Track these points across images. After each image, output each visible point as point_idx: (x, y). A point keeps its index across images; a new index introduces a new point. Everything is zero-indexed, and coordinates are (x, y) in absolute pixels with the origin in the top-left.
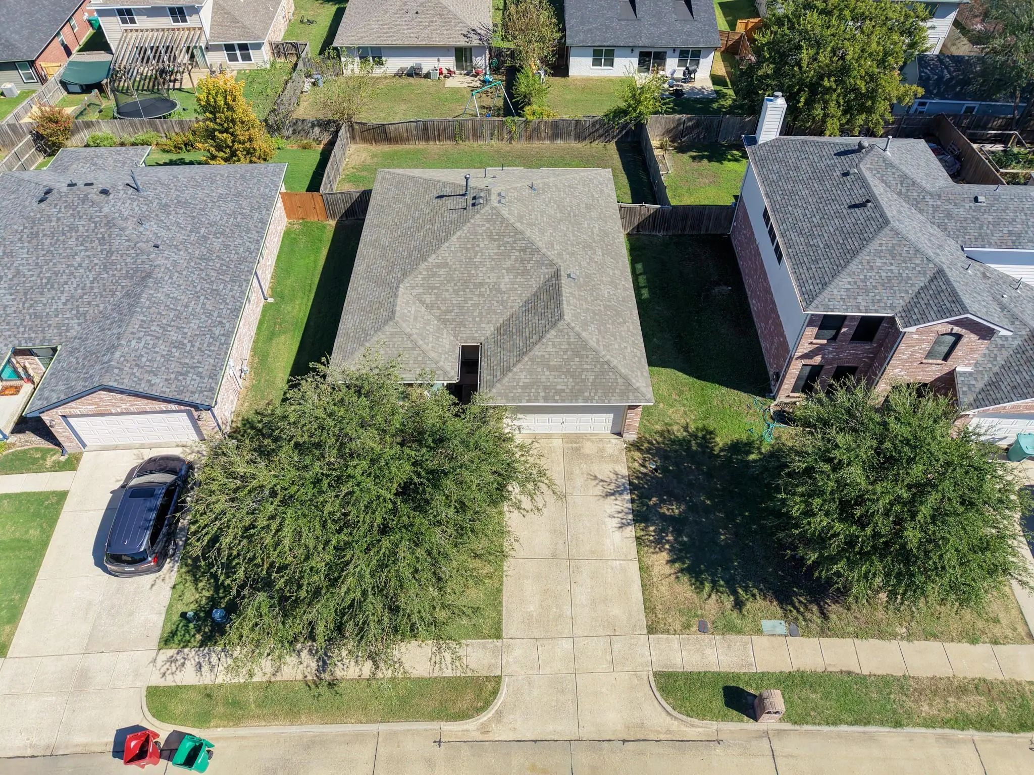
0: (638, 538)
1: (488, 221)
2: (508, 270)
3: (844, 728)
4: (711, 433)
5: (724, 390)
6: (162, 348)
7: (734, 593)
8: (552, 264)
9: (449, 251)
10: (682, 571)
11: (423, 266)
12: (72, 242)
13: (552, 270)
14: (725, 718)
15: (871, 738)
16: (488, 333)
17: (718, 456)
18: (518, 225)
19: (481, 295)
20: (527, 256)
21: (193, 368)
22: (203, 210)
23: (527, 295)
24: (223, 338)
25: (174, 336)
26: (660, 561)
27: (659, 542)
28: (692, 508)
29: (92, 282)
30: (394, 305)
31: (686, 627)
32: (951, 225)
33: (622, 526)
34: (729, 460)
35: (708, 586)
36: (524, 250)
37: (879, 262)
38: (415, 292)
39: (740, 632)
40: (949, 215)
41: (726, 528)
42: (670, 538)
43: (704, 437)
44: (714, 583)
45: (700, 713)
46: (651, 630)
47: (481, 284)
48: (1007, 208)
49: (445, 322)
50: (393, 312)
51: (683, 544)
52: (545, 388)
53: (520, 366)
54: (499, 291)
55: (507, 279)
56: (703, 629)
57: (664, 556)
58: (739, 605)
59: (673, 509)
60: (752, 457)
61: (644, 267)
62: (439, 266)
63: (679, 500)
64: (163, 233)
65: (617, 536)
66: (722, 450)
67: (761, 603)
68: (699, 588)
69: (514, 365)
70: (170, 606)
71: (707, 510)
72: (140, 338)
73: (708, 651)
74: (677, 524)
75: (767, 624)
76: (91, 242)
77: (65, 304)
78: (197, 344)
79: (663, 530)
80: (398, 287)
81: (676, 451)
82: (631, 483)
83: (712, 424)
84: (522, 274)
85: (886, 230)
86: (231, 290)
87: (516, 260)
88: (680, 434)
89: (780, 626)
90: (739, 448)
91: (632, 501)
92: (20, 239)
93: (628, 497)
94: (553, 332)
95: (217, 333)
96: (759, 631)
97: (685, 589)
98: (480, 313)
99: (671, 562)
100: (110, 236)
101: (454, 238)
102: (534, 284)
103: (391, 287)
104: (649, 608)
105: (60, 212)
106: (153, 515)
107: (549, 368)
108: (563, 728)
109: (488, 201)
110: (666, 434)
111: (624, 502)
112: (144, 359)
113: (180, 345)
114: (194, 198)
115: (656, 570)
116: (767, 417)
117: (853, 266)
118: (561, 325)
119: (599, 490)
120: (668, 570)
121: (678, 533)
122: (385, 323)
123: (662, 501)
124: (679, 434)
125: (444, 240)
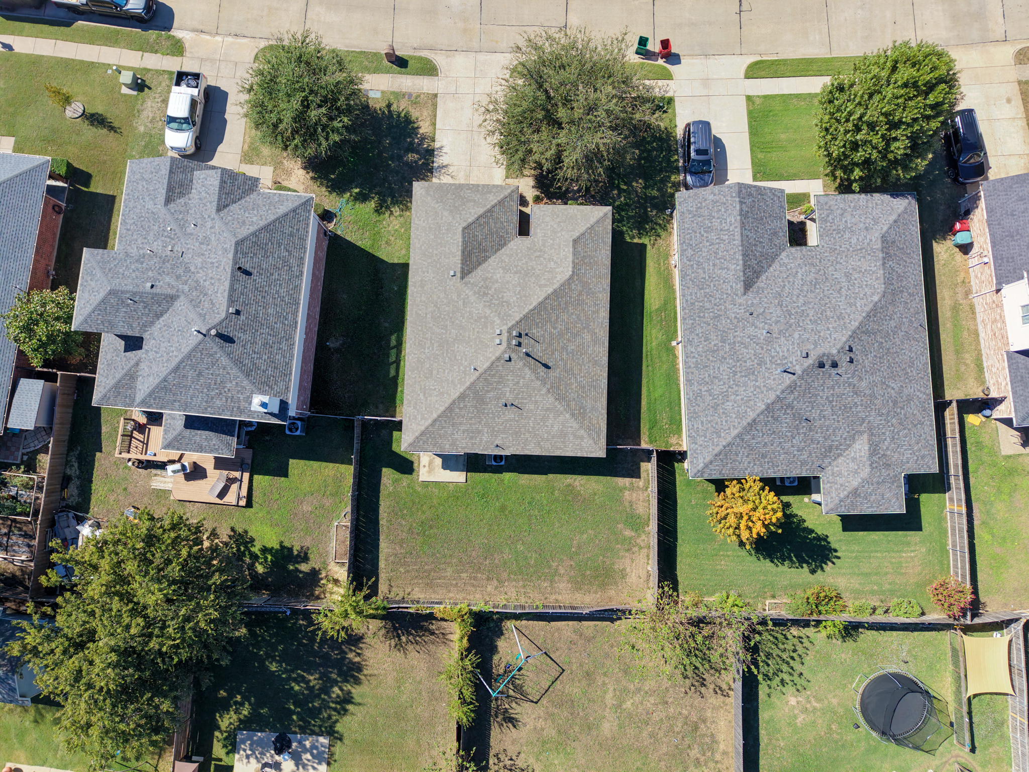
0: (434, 141)
1: (510, 315)
2: (497, 281)
3: (358, 50)
4: (376, 211)
5: (359, 244)
7: (390, 111)
8: (466, 284)
9: (537, 296)
10: (414, 123)
11: (556, 286)
13: (466, 280)
14: (410, 57)
15: (347, 47)
16: (512, 243)
17: (376, 194)
18: (488, 312)
19: (516, 266)
20: (482, 290)
22: (735, 373)
23: (484, 266)
25: (713, 236)
26: (424, 128)
27: (423, 138)
28: (400, 158)
30: (574, 254)
31: (418, 96)
33: (441, 148)
34: (370, 191)
35: (403, 115)
36: (485, 294)
38: (561, 269)
39: (393, 93)
41: (385, 147)
42: (416, 141)
43: (382, 207)
44: (399, 116)
45: (421, 59)
46: (436, 95)
47: (516, 273)
49: (541, 251)
50: (574, 247)
51: (410, 137)
53: (493, 203)
54: (504, 269)
55: (498, 276)
56: (410, 95)
57: (421, 131)
58: (389, 106)
59: (411, 157)
60: (357, 190)
61: (388, 372)
62: (545, 285)
63: (407, 164)
65: (444, 143)
66: (373, 198)
67: (378, 107)
68: (407, 113)
69: (496, 205)
71: (392, 158)
73: (410, 84)
74: (411, 149)
75: (378, 95)
76: (796, 313)
79: (419, 145)
80: (573, 272)
81: (400, 196)
82: (432, 173)
83: (375, 217)
84: (487, 278)
87: (490, 288)
88: (396, 210)
89: (371, 94)
90: (362, 198)
91: (433, 162)
93: (435, 165)
94: (470, 220)
96: (383, 92)
97: (414, 114)
98: (517, 255)
99: (418, 128)
101: (535, 304)
102: (479, 273)
103: (578, 275)
104: (435, 106)
107: (474, 201)
108: (482, 57)
109: (510, 331)
110: (404, 208)
111: (438, 161)
115: (428, 123)
116: (338, 218)
118: (465, 224)
119: (451, 169)
120: (421, 124)
121: (412, 143)
123: (416, 162)
124: (397, 209)
125: (541, 305)
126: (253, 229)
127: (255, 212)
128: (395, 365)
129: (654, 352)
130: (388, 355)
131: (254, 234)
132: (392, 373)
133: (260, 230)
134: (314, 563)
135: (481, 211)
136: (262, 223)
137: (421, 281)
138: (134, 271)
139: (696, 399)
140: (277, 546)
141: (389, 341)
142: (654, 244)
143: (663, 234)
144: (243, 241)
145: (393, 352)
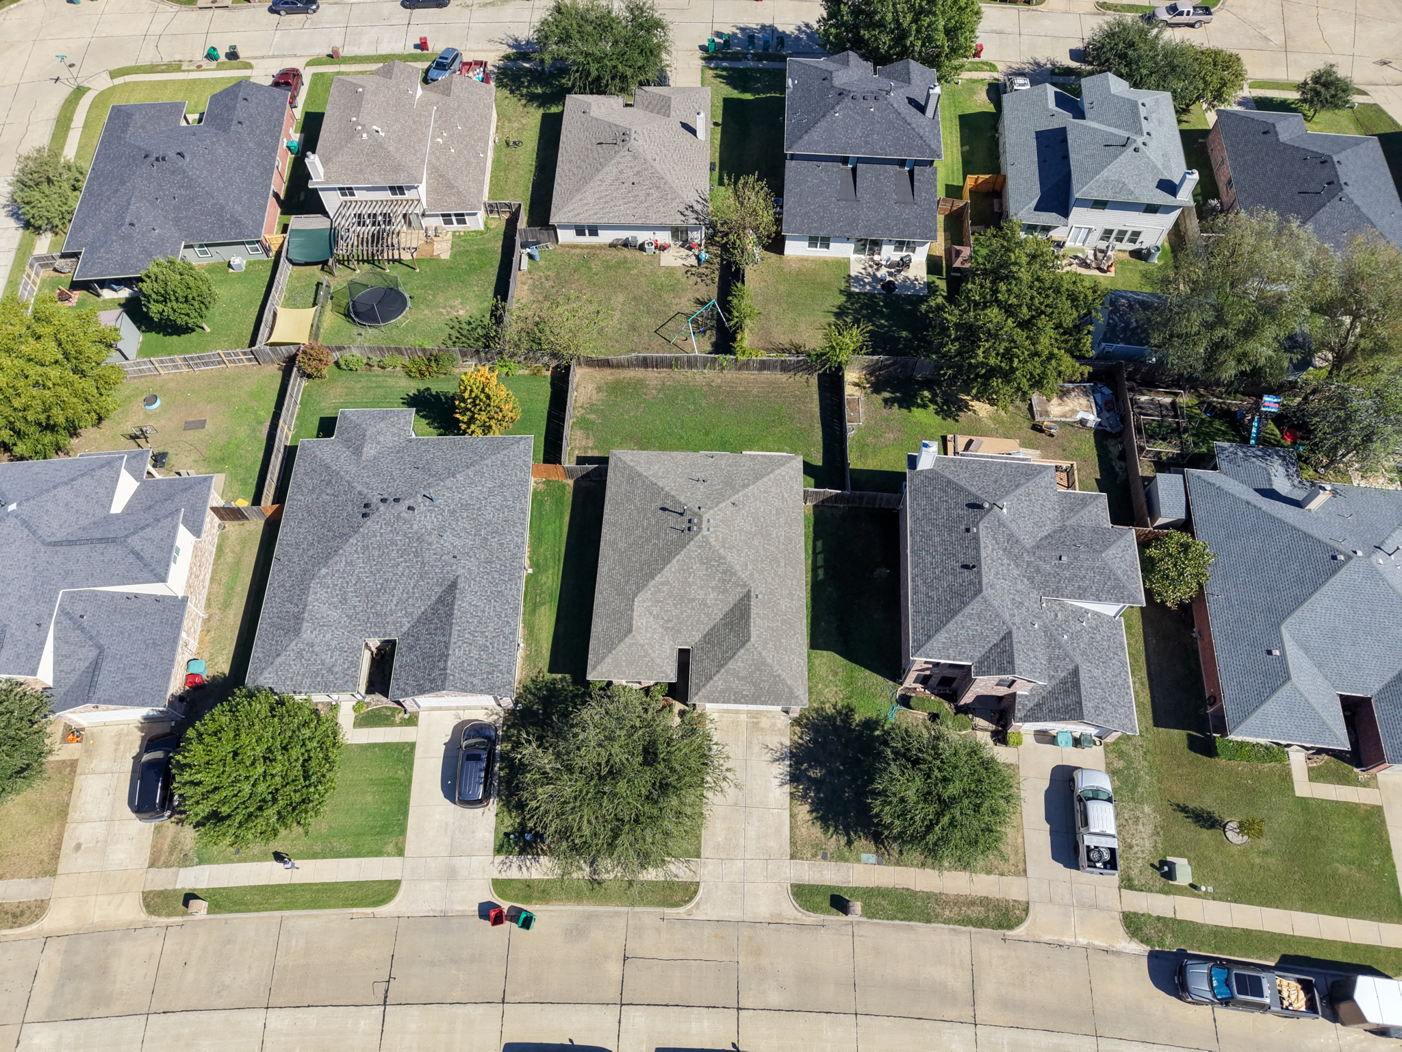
0: (791, 793)
1: (700, 547)
2: (713, 588)
3: (897, 922)
4: (852, 710)
5: (868, 673)
6: (475, 654)
7: (848, 835)
8: (745, 585)
9: (671, 571)
10: (816, 818)
11: (652, 583)
12: (394, 554)
13: (745, 590)
14: (829, 913)
15: (912, 928)
16: (697, 639)
17: (854, 730)
18: (721, 551)
19: (693, 608)
20: (728, 578)
21: (496, 666)
22: (479, 509)
23: (726, 609)
24: (511, 636)
26: (804, 810)
27: (804, 797)
28: (830, 772)
29: (413, 588)
30: (632, 619)
31: (814, 856)
32: (1038, 578)
33: (782, 784)
34: (861, 733)
35: (832, 829)
36: (724, 573)
37: (969, 623)
38: (646, 605)
39: (847, 861)
40: (1038, 571)
41: (850, 787)
42: (812, 794)
43: (846, 714)
44: (836, 828)
45: (814, 909)
46: (792, 857)
47: (693, 600)
48: (1082, 566)
49: (666, 629)
50: (631, 625)
51: (819, 799)
52: (735, 693)
53: (718, 676)
54: (706, 605)
55: (712, 596)
56: (824, 857)
57: (807, 807)
58: (849, 843)
59: (816, 773)
60: (877, 733)
61: (823, 544)
62: (663, 584)
63: (821, 765)
64: (457, 542)
65: (778, 791)
66: (857, 725)
67: (863, 841)
68: (826, 831)
69: (715, 675)
70: (496, 829)
71: (840, 773)
72: (460, 647)
73: (825, 872)
74: (817, 784)
75: (864, 856)
76: (409, 554)
77: (396, 606)
78: (495, 645)
79: (808, 789)
80: (633, 601)
81: (825, 726)
82: (791, 752)
83: (854, 703)
84: (723, 593)
85: (979, 598)
86: (511, 589)
87: (719, 580)
88: (829, 709)
89: (872, 858)
90: (870, 724)
91: (791, 766)
92: (356, 551)
93: (788, 763)
94: (742, 651)
95: (507, 632)
96: (859, 861)
97: (817, 831)
98: (692, 623)
99: (811, 812)
100: (421, 550)
101: (674, 561)
102: (732, 600)
103: (629, 599)
104: (793, 843)
105: (381, 528)
106: (483, 774)
107: (739, 678)
108: (734, 914)
109: (700, 529)
110: (820, 712)
111: (783, 767)
112: (465, 665)
113: (484, 648)
114: (471, 498)
115: (800, 817)
116: (894, 700)
117: (950, 625)
118: (748, 645)
119: (769, 757)
120: (808, 817)
121: (818, 791)
122: (626, 636)
123: (811, 766)
124: (828, 711)
125: (667, 561)
126: (968, 610)
127: (971, 633)
128: (818, 551)
129: (551, 564)
130: (825, 560)
131: (966, 604)
132: (819, 544)
133: (960, 609)
134: (878, 399)
135: (731, 665)
136: (959, 617)
137: (792, 600)
138: (1085, 577)
139: (519, 496)
140: (914, 409)
141: (826, 573)
142: (539, 672)
143: (529, 683)
144: (976, 595)
145: (820, 562)
